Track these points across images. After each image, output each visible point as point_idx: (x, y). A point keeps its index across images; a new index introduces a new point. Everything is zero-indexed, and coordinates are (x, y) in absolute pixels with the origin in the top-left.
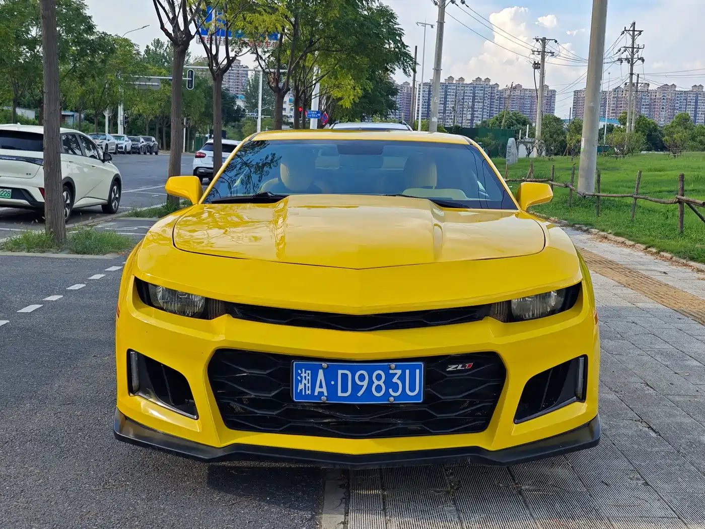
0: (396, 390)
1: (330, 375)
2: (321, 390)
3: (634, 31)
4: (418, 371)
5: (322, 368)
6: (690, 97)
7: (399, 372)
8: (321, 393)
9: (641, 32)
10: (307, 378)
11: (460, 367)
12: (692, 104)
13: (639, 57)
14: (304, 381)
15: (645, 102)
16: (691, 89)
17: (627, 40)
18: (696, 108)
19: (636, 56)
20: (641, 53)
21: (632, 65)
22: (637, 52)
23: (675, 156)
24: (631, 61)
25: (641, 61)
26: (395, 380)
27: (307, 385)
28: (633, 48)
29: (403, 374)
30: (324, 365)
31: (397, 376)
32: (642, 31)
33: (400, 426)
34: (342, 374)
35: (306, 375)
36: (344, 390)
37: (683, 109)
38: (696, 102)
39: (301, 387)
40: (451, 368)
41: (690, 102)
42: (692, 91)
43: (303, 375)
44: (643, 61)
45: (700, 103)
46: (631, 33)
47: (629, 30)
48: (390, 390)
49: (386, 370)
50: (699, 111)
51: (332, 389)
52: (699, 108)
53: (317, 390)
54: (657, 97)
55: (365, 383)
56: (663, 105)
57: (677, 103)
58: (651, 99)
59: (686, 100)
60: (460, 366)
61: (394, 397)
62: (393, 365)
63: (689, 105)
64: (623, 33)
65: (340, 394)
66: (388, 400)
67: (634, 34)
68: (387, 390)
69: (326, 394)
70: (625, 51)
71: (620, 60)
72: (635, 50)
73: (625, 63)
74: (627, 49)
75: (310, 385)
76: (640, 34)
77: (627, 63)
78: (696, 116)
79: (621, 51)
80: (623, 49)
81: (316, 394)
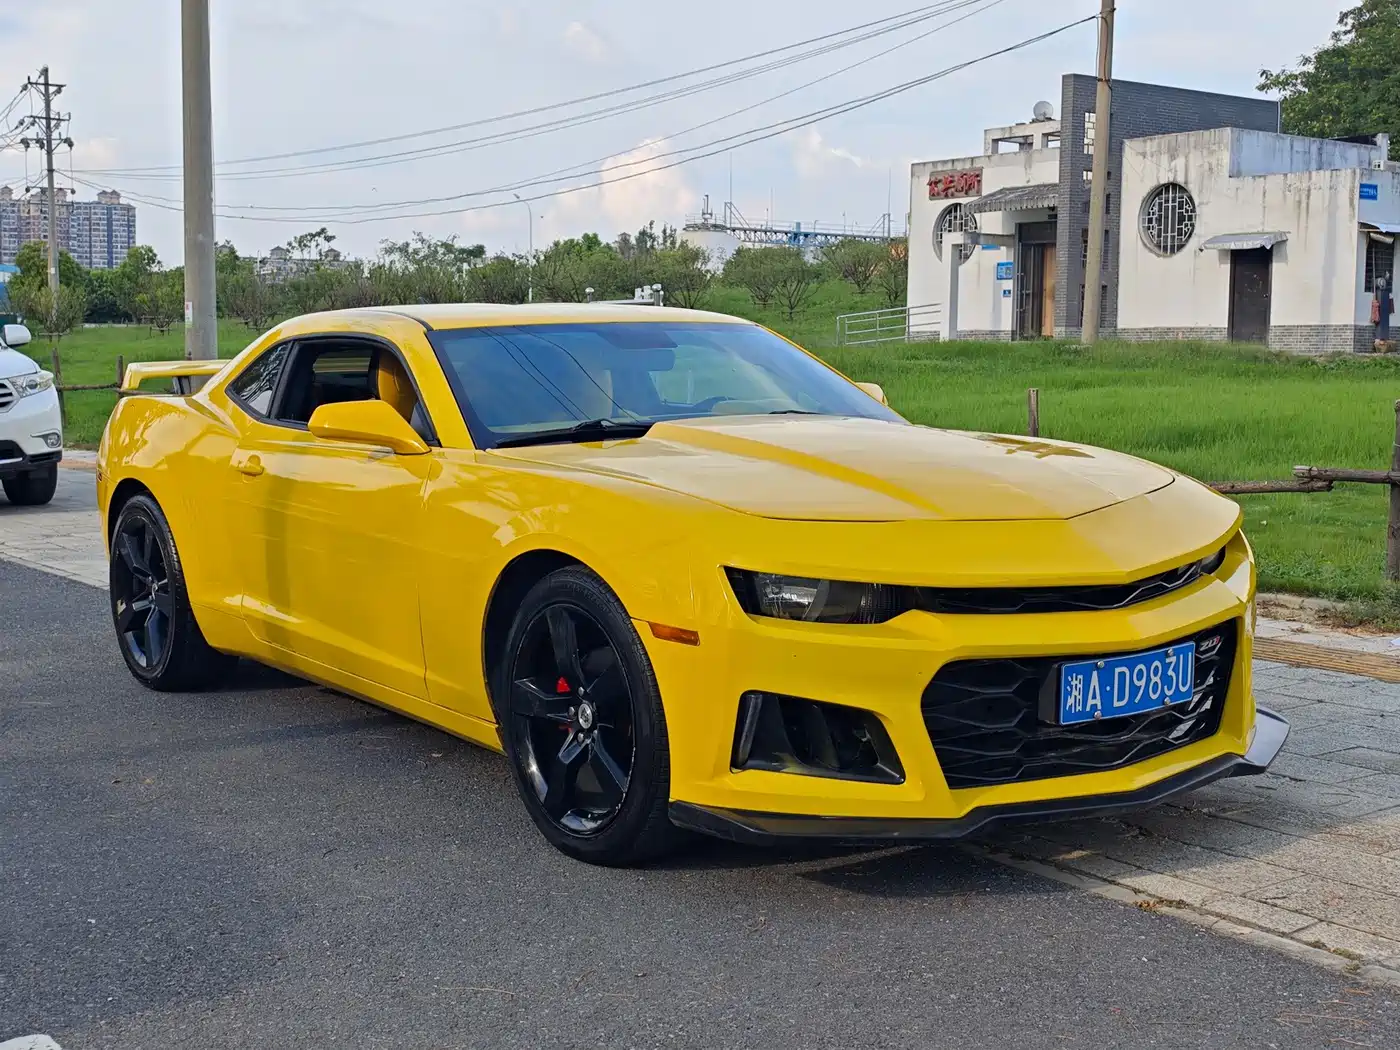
1: (1106, 679)
2: (1094, 702)
3: (46, 84)
4: (1190, 654)
5: (1097, 667)
6: (95, 214)
8: (1094, 707)
9: (60, 88)
10: (1079, 686)
12: (101, 228)
13: (64, 137)
14: (1075, 693)
15: (8, 224)
16: (96, 199)
17: (35, 103)
18: (110, 236)
19: (55, 135)
20: (63, 130)
21: (50, 153)
22: (57, 126)
23: (162, 331)
24: (46, 144)
25: (66, 145)
27: (1078, 697)
28: (48, 119)
30: (1101, 663)
32: (62, 86)
34: (1119, 673)
35: (1077, 682)
37: (85, 239)
38: (110, 224)
39: (1071, 701)
41: (98, 224)
42: (99, 203)
43: (1074, 683)
44: (71, 145)
45: (117, 225)
46: (42, 88)
47: (36, 84)
48: (1166, 687)
50: (117, 241)
51: (1107, 697)
52: (116, 236)
53: (1091, 702)
54: (32, 214)
55: (1142, 683)
56: (46, 231)
57: (73, 226)
58: (20, 218)
59: (89, 219)
63: (95, 230)
64: (25, 88)
65: (1117, 704)
66: (1163, 703)
67: (47, 90)
69: (1099, 707)
70: (33, 124)
71: (25, 142)
72: (53, 123)
73: (34, 147)
74: (37, 120)
75: (1081, 697)
76: (59, 91)
77: (38, 149)
78: (112, 253)
79: (25, 125)
80: (28, 121)
81: (1088, 709)
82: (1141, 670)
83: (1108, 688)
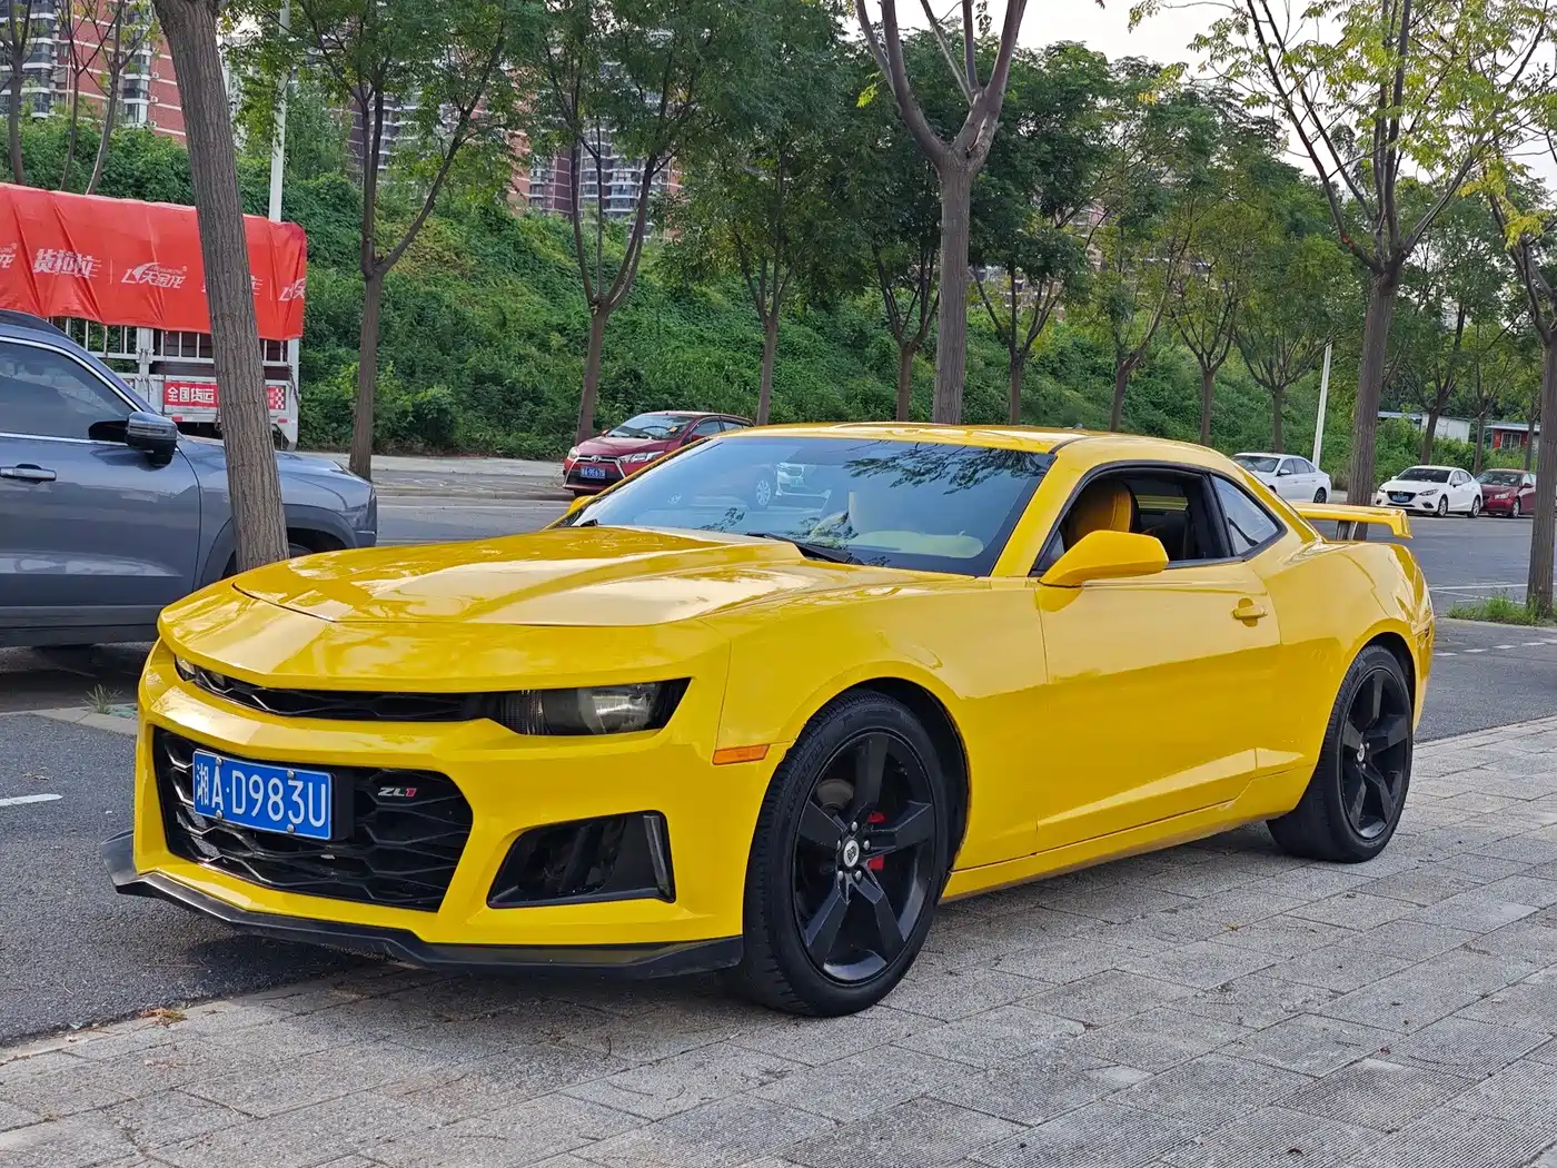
0: (297, 815)
7: (300, 784)
11: (397, 792)
26: (295, 797)
29: (305, 788)
31: (297, 792)
33: (336, 881)
36: (239, 806)
40: (385, 792)
43: (202, 773)
48: (290, 813)
49: (284, 779)
53: (215, 799)
55: (259, 797)
60: (398, 790)
61: (294, 824)
62: (291, 772)
68: (286, 813)
82: (256, 782)
83: (228, 790)
